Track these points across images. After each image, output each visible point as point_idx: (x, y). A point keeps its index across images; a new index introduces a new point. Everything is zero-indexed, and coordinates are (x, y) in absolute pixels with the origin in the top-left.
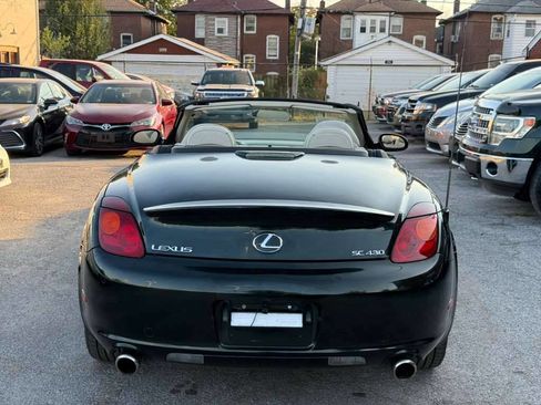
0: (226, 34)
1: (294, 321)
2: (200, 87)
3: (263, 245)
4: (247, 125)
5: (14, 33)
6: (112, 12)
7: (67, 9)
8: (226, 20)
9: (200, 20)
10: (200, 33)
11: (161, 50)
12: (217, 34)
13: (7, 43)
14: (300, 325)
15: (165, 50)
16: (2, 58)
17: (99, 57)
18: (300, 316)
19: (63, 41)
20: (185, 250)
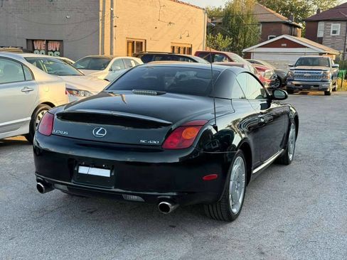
0: (338, 34)
1: (106, 173)
2: (293, 68)
3: (97, 133)
4: (323, 93)
5: (188, 36)
6: (263, 23)
7: (234, 22)
8: (339, 25)
9: (321, 25)
10: (320, 34)
11: (283, 45)
12: (331, 34)
13: (184, 42)
14: (109, 176)
15: (285, 45)
16: (182, 50)
17: (244, 51)
18: (109, 171)
19: (228, 41)
20: (65, 133)
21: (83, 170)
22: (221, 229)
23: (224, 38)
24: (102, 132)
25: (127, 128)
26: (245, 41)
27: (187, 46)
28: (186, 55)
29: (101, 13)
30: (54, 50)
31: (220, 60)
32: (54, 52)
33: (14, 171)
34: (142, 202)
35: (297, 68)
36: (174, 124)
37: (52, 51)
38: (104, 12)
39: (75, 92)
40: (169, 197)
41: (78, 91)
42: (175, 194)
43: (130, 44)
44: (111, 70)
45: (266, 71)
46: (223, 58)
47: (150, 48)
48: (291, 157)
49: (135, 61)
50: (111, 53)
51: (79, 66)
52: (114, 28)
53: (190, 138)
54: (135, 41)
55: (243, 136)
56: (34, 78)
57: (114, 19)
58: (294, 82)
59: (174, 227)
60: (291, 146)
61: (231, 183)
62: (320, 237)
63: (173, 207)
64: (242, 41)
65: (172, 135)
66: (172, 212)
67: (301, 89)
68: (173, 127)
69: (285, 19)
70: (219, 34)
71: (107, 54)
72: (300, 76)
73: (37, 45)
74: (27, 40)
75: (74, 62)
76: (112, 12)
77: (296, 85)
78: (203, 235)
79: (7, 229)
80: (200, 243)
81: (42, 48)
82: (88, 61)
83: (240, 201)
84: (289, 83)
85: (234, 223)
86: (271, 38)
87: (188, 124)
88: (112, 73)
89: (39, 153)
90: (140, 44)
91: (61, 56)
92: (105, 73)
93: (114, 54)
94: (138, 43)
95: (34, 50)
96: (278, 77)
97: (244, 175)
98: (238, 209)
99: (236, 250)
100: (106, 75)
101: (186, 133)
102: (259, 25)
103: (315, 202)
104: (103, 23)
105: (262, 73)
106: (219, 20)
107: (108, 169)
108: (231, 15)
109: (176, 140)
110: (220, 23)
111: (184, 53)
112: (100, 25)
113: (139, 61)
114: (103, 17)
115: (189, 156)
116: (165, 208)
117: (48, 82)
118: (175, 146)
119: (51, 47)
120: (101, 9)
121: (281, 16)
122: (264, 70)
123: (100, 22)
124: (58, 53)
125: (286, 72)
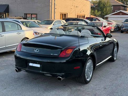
2: (123, 23)
3: (36, 51)
5: (83, 11)
6: (113, 6)
7: (102, 5)
11: (120, 14)
13: (82, 14)
14: (39, 67)
15: (121, 14)
16: (81, 17)
17: (105, 16)
18: (40, 65)
19: (100, 13)
20: (25, 51)
21: (31, 64)
22: (82, 86)
23: (98, 12)
24: (37, 50)
25: (49, 50)
26: (106, 13)
27: (83, 15)
28: (83, 19)
29: (50, 4)
30: (34, 17)
31: (95, 20)
32: (34, 18)
33: (12, 63)
34: (51, 77)
35: (125, 23)
36: (63, 48)
37: (33, 18)
38: (52, 3)
39: (37, 34)
40: (61, 75)
41: (38, 33)
42: (64, 74)
43: (62, 15)
44: (53, 25)
45: (113, 24)
46: (96, 20)
47: (69, 16)
48: (115, 59)
49: (63, 21)
50: (54, 18)
51: (42, 23)
52: (55, 9)
53: (69, 53)
54: (63, 14)
55: (92, 52)
56: (21, 29)
57: (55, 6)
58: (124, 29)
59: (65, 85)
60: (115, 55)
61: (86, 70)
62: (120, 91)
63: (62, 79)
64: (105, 13)
65: (62, 52)
66: (62, 81)
67: (126, 31)
68: (63, 49)
69: (122, 4)
70: (96, 10)
71: (53, 19)
72: (126, 26)
73: (28, 16)
74: (25, 14)
75: (40, 22)
76: (55, 3)
77: (124, 30)
78: (75, 89)
79: (4, 85)
80: (73, 92)
81: (30, 17)
82: (46, 21)
83: (91, 76)
84: (122, 29)
85: (88, 84)
86: (116, 11)
87: (69, 48)
88: (54, 26)
89: (16, 58)
90: (65, 15)
91: (37, 19)
92: (51, 26)
93: (55, 19)
94: (64, 14)
95: (27, 17)
96: (118, 27)
97: (92, 66)
98: (90, 79)
99: (86, 95)
100: (51, 27)
101: (68, 51)
102: (111, 7)
103: (121, 77)
104: (51, 7)
105: (111, 25)
106: (97, 5)
107: (39, 64)
108: (101, 3)
109: (64, 54)
110: (97, 6)
111: (82, 18)
112: (50, 8)
113: (64, 21)
114: (52, 5)
115: (68, 60)
116: (60, 79)
117: (27, 30)
118: (63, 56)
119: (33, 16)
120: (51, 2)
121: (121, 3)
122: (112, 24)
123: (50, 7)
124: (36, 18)
125: (120, 24)
